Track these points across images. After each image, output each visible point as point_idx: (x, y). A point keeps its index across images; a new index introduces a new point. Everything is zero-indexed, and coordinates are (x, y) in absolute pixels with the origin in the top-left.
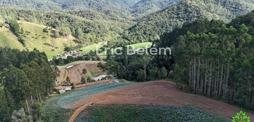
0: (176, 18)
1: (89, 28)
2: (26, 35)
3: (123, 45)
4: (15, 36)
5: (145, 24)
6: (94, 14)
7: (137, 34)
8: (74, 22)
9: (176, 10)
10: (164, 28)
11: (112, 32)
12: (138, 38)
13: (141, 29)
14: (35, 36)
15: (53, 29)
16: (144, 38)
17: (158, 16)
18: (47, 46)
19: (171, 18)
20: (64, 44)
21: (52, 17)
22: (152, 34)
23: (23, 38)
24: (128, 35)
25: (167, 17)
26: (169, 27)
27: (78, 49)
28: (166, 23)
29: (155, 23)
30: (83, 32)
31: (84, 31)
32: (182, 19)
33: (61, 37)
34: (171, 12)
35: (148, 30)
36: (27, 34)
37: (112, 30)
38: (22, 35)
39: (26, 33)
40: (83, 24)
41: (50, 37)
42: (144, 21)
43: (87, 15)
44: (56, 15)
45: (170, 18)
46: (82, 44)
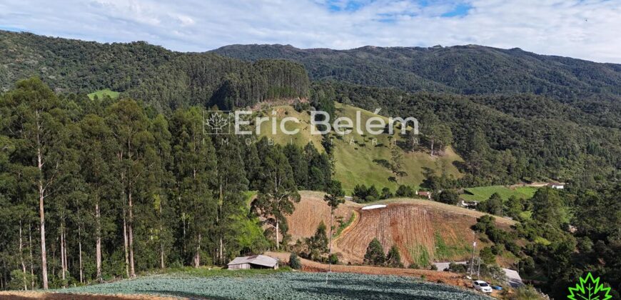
1: (513, 137)
6: (542, 106)
8: (472, 120)
11: (591, 158)
18: (380, 167)
20: (426, 169)
21: (420, 104)
23: (334, 141)
27: (462, 188)
31: (496, 143)
33: (422, 151)
38: (334, 134)
40: (498, 126)
41: (394, 146)
43: (519, 107)
44: (432, 102)
46: (478, 178)
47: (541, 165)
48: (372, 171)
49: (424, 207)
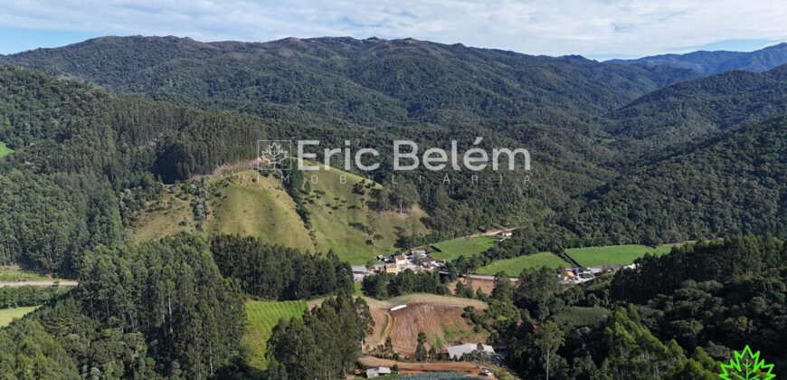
0: (749, 172)
1: (468, 185)
2: (315, 199)
3: (556, 247)
4: (291, 198)
5: (636, 187)
7: (605, 217)
9: (751, 147)
10: (700, 204)
11: (532, 202)
12: (607, 230)
13: (621, 200)
14: (334, 203)
15: (378, 186)
16: (628, 230)
17: (686, 163)
18: (356, 231)
19: (730, 172)
20: (397, 228)
22: (657, 220)
23: (308, 207)
24: (579, 218)
25: (716, 168)
26: (721, 202)
27: (431, 245)
28: (710, 189)
29: (670, 187)
30: (450, 197)
31: (454, 193)
32: (770, 180)
33: (392, 210)
34: (735, 152)
35: (646, 206)
36: (318, 197)
37: (531, 196)
38: (306, 199)
39: (315, 194)
41: (366, 208)
42: (638, 174)
45: (728, 172)
46: (443, 233)
47: (492, 213)
48: (350, 237)
49: (430, 304)
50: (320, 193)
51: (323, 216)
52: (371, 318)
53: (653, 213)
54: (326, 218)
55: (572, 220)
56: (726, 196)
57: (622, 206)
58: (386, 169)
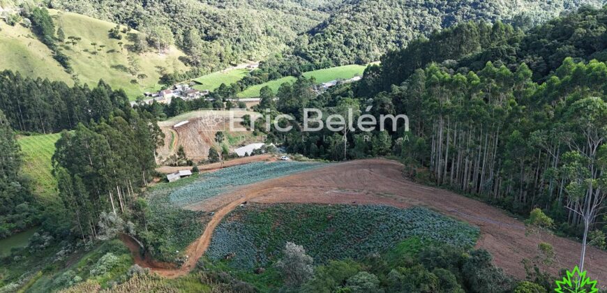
0: (422, 5)
1: (216, 28)
2: (71, 44)
3: (295, 72)
4: (45, 45)
5: (348, 21)
7: (328, 45)
8: (180, 14)
10: (392, 31)
11: (270, 39)
12: (330, 55)
13: (338, 32)
14: (92, 48)
15: (133, 31)
16: (345, 54)
18: (119, 72)
19: (409, 6)
20: (158, 67)
22: (364, 44)
23: (64, 52)
24: (309, 48)
25: (400, 3)
26: (405, 28)
27: (192, 80)
28: (397, 19)
29: (371, 19)
30: (202, 39)
31: (204, 35)
32: (435, 10)
33: (151, 51)
35: (356, 35)
36: (74, 43)
37: (269, 34)
39: (70, 40)
40: (201, 18)
41: (125, 51)
42: (347, 12)
46: (201, 69)
47: (240, 50)
48: (114, 78)
50: (75, 40)
51: (82, 61)
52: (160, 131)
53: (361, 40)
54: (87, 62)
55: (303, 50)
56: (408, 23)
57: (339, 36)
58: (138, 17)
